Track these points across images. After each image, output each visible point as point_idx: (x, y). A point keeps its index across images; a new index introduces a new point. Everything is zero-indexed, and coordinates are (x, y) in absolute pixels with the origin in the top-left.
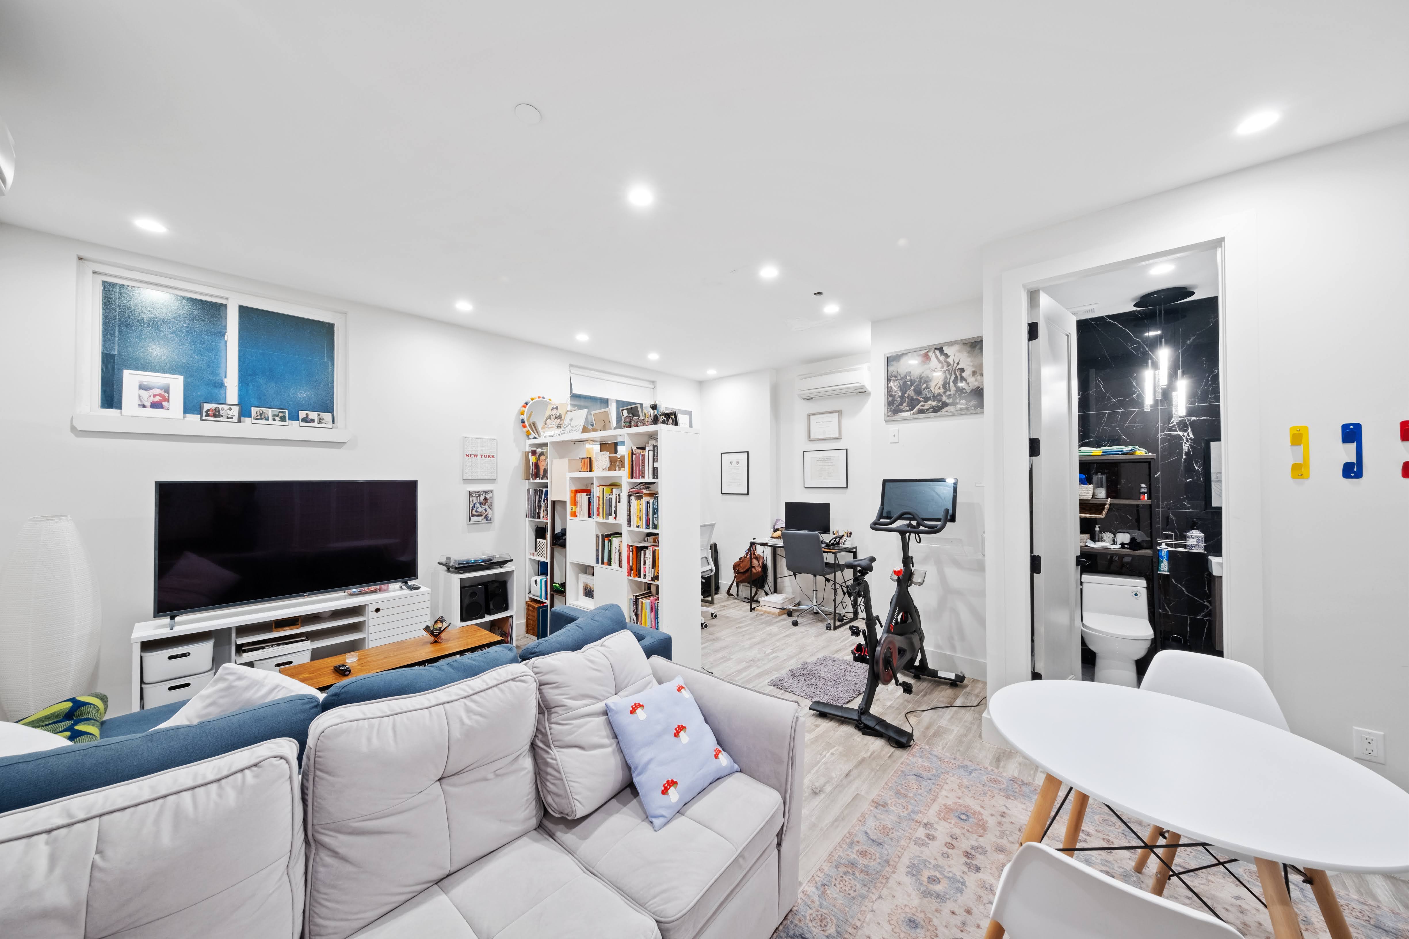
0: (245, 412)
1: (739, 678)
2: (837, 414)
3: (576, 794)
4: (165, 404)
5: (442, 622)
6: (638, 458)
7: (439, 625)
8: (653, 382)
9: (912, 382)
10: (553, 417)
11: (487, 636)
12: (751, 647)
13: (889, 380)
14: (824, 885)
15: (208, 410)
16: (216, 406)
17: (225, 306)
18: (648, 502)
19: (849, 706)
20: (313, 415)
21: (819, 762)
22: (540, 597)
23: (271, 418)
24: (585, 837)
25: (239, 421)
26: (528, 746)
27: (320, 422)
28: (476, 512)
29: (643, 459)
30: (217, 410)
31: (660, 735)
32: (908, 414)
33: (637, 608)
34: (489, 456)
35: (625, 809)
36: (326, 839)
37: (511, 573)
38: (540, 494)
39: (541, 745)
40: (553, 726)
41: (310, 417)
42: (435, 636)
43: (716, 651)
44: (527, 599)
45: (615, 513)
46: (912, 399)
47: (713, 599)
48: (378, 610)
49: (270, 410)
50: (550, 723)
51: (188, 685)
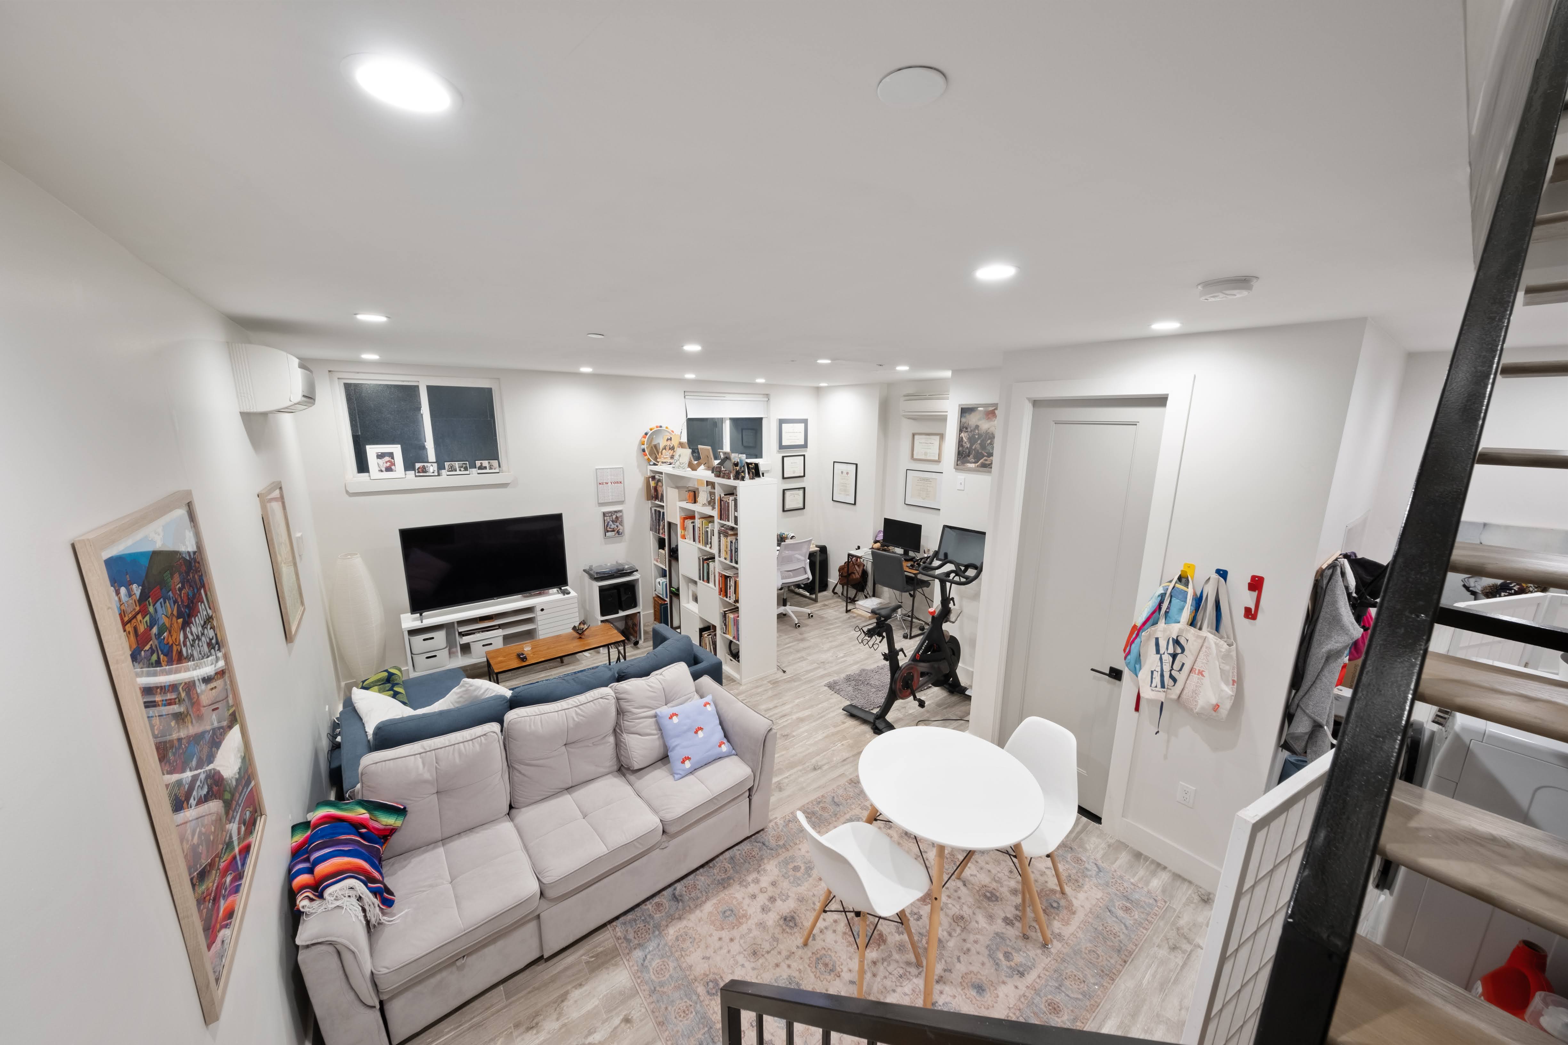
0: (441, 467)
1: (805, 677)
2: (938, 437)
3: (635, 758)
4: (393, 467)
5: (584, 624)
6: (725, 504)
7: (582, 626)
8: (767, 395)
9: (980, 435)
10: (668, 448)
11: (615, 635)
12: (828, 650)
13: (961, 431)
14: (790, 821)
15: (419, 468)
16: (423, 464)
17: (418, 387)
18: (731, 542)
19: (871, 711)
20: (485, 463)
21: (830, 749)
22: (663, 595)
23: (458, 469)
24: (639, 779)
25: (439, 475)
26: (611, 731)
27: (491, 468)
28: (610, 528)
29: (728, 506)
30: (424, 467)
31: (685, 732)
32: (973, 465)
33: (726, 620)
34: (617, 482)
35: (664, 768)
36: (516, 766)
37: (637, 580)
38: (658, 516)
39: (618, 731)
40: (625, 722)
41: (484, 465)
42: (580, 634)
43: (798, 651)
44: (654, 595)
45: (711, 543)
46: (977, 452)
47: (816, 597)
48: (542, 610)
49: (457, 463)
50: (623, 720)
51: (435, 656)
